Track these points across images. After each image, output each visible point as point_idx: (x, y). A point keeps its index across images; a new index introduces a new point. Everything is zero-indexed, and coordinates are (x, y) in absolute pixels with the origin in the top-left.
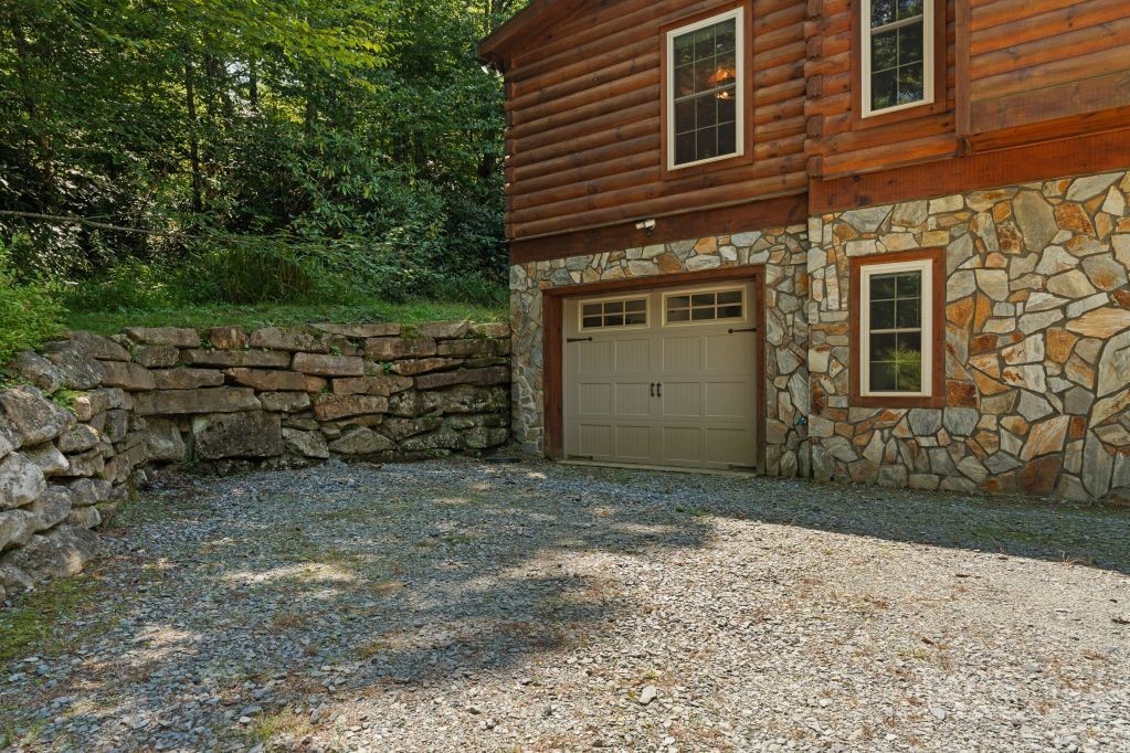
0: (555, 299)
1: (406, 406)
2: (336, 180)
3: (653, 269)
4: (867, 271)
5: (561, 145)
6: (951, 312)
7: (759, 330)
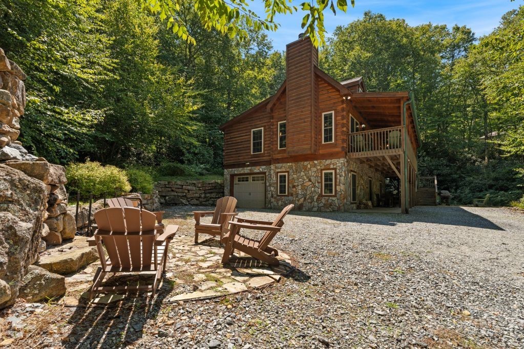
0: (232, 176)
1: (203, 196)
2: (190, 149)
3: (249, 172)
4: (279, 174)
5: (234, 147)
6: (290, 182)
7: (265, 183)
